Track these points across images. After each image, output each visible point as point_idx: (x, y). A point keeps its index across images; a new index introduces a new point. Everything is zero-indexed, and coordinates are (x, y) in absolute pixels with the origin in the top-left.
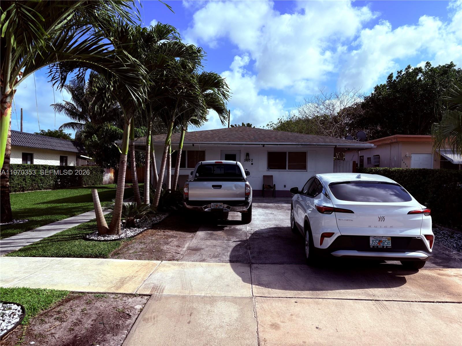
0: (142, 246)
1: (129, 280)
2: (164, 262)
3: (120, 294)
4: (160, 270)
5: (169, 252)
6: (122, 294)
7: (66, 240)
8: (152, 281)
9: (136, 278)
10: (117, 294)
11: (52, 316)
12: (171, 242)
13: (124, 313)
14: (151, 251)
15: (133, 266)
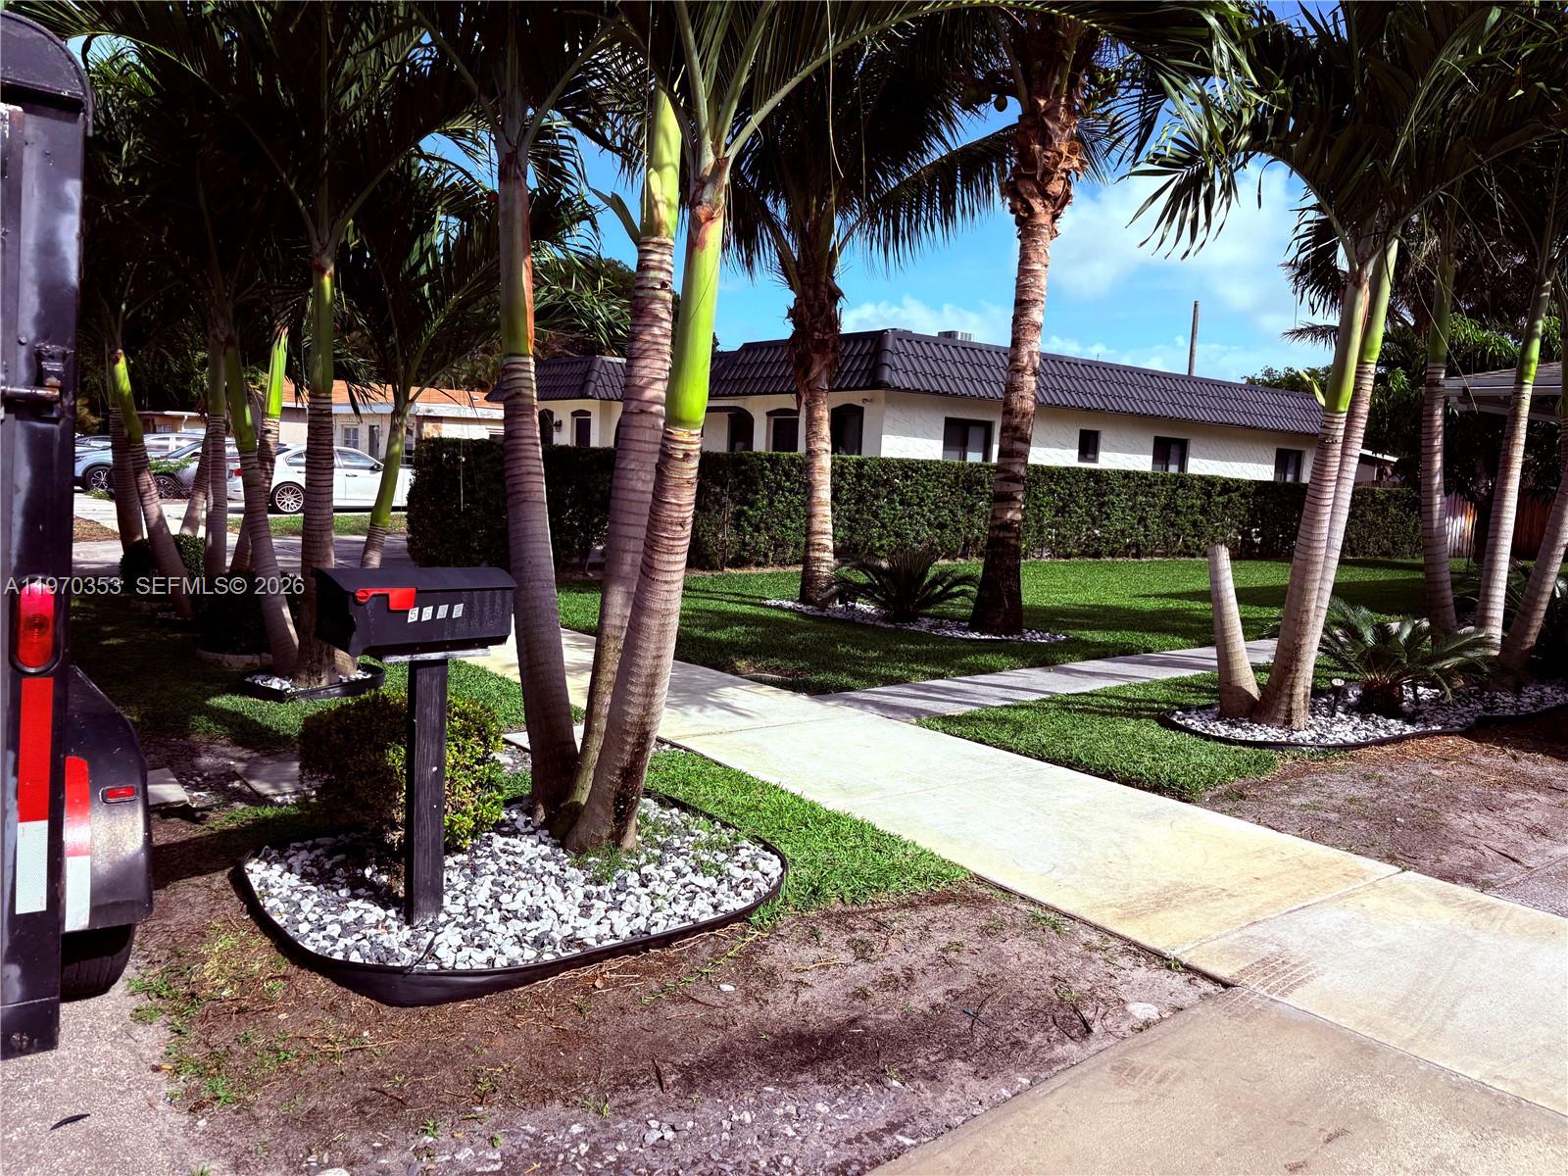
0: (1364, 791)
1: (1196, 901)
2: (1411, 875)
3: (1121, 937)
4: (1364, 902)
5: (1470, 841)
6: (1128, 940)
7: (1104, 714)
8: (1282, 935)
9: (1232, 901)
10: (1112, 934)
11: (853, 930)
12: (1515, 804)
13: (1076, 1011)
14: (1384, 820)
15: (1260, 854)
